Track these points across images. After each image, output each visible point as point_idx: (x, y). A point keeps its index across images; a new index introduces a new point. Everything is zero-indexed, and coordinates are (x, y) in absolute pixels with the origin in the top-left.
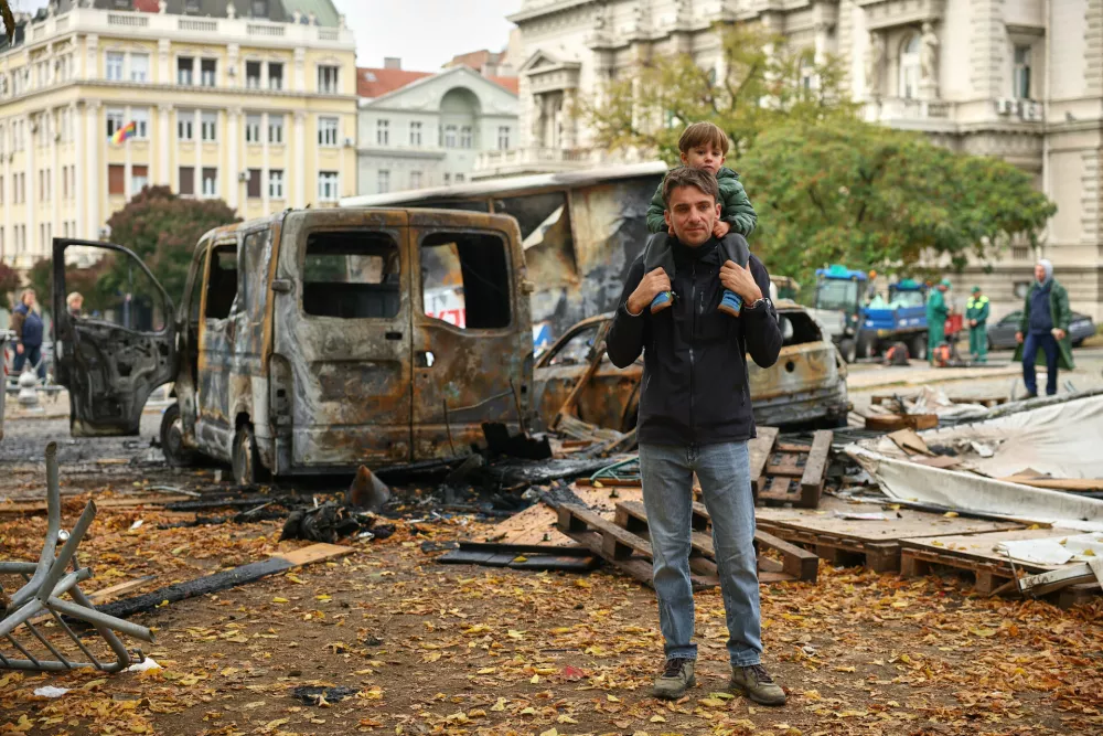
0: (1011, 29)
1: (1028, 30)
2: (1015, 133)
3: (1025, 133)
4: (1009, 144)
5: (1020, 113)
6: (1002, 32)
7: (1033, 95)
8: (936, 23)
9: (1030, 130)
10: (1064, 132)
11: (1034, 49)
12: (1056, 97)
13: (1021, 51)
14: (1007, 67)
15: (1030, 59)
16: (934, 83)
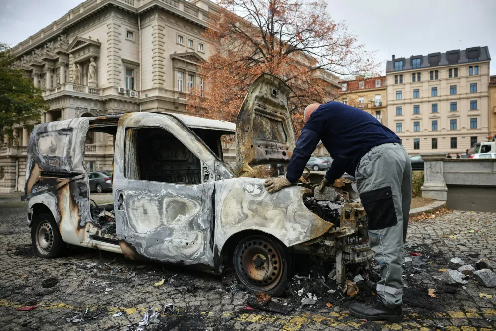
0: (124, 61)
1: (132, 63)
2: (126, 101)
3: (131, 102)
4: (124, 106)
5: (128, 94)
6: (120, 61)
7: (135, 88)
8: (96, 59)
9: (133, 101)
10: (146, 102)
11: (135, 71)
12: (143, 90)
13: (129, 71)
14: (123, 76)
15: (134, 74)
16: (95, 82)
